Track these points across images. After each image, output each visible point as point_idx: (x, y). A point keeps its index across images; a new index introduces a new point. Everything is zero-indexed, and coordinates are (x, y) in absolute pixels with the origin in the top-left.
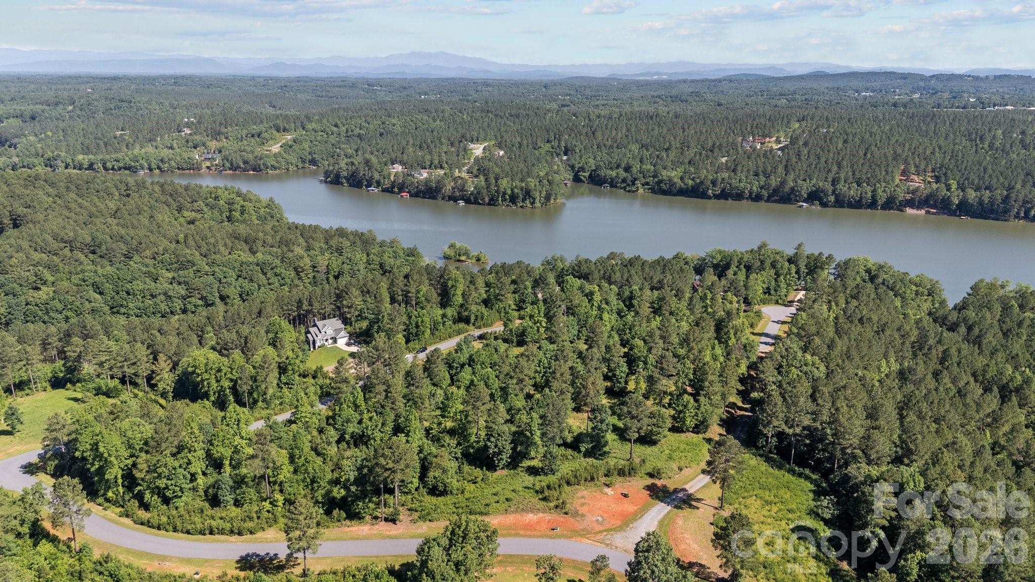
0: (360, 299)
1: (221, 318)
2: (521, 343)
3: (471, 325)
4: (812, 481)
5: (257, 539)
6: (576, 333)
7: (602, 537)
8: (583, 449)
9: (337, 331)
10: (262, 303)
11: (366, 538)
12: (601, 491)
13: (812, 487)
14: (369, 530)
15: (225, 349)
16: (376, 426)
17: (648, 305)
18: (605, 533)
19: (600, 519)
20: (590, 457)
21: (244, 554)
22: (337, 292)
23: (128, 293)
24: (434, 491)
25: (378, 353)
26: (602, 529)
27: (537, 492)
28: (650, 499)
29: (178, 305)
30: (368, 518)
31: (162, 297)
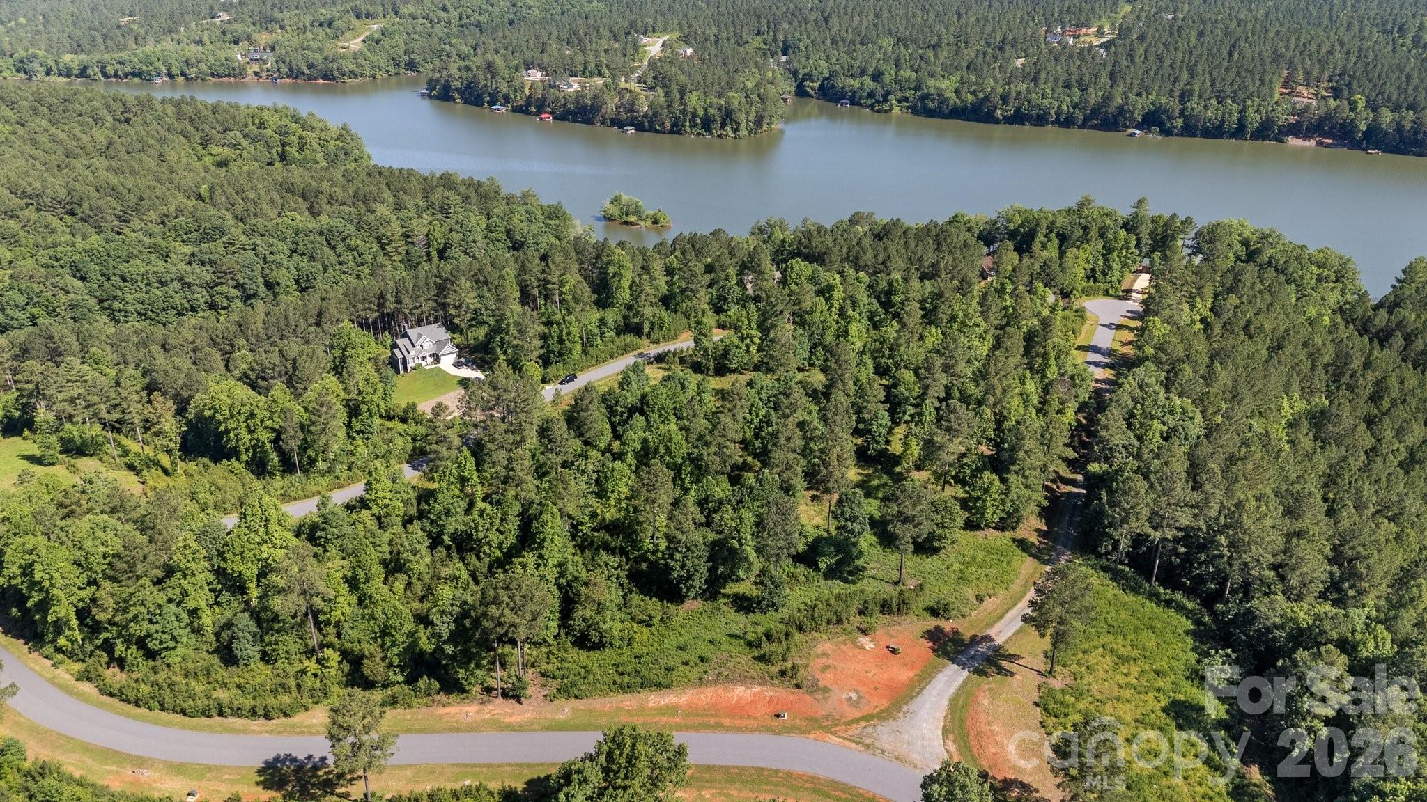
0: (473, 294)
1: (259, 325)
2: (721, 371)
3: (644, 337)
4: (1189, 614)
5: (294, 726)
6: (806, 354)
7: (858, 731)
8: (823, 566)
9: (440, 344)
10: (323, 299)
11: (472, 729)
12: (854, 643)
13: (1189, 625)
14: (478, 712)
15: (264, 379)
16: (491, 524)
17: (918, 305)
18: (863, 724)
19: (854, 696)
20: (833, 578)
21: (271, 756)
22: (439, 281)
23: (124, 279)
24: (582, 642)
25: (496, 394)
26: (858, 715)
27: (750, 644)
28: (932, 656)
29: (201, 296)
30: (475, 690)
31: (177, 285)
